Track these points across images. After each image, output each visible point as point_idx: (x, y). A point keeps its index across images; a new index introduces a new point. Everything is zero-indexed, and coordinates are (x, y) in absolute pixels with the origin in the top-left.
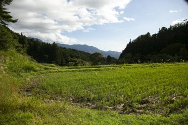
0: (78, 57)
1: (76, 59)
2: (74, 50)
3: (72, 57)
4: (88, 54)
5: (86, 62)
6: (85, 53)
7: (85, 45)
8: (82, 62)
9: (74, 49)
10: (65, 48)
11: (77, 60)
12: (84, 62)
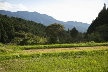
0: (26, 31)
1: (23, 33)
2: (20, 20)
3: (17, 30)
4: (40, 25)
5: (38, 37)
6: (35, 24)
7: (35, 12)
8: (33, 37)
9: (19, 17)
10: (5, 16)
11: (26, 34)
12: (35, 36)
